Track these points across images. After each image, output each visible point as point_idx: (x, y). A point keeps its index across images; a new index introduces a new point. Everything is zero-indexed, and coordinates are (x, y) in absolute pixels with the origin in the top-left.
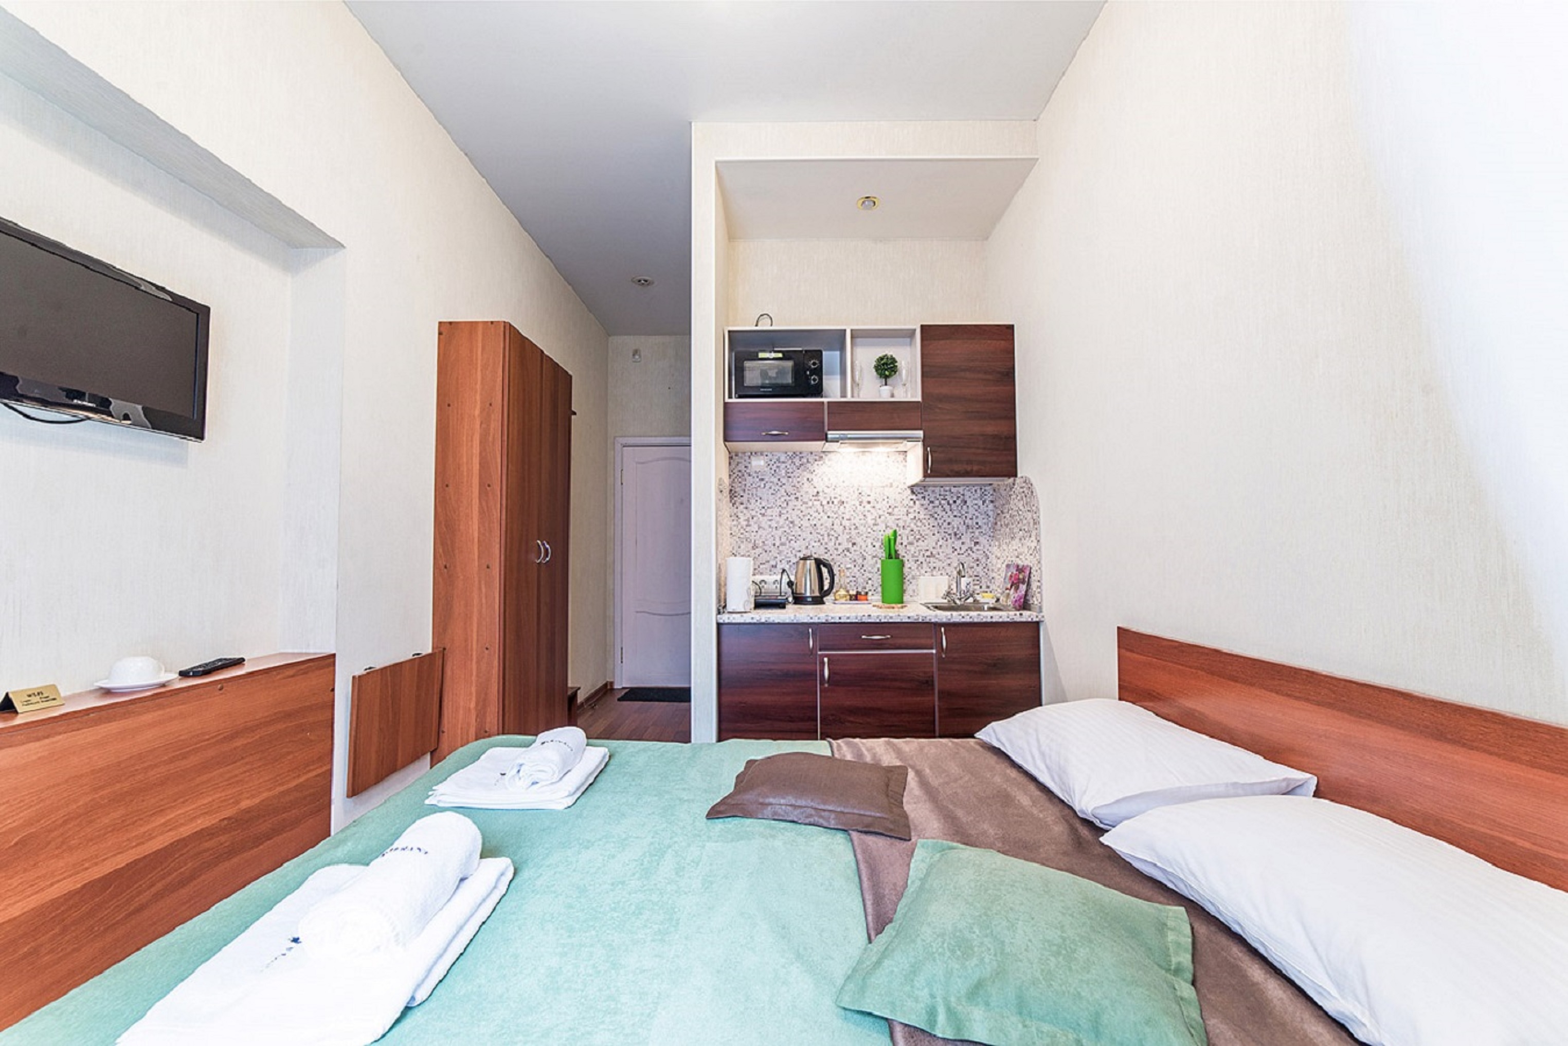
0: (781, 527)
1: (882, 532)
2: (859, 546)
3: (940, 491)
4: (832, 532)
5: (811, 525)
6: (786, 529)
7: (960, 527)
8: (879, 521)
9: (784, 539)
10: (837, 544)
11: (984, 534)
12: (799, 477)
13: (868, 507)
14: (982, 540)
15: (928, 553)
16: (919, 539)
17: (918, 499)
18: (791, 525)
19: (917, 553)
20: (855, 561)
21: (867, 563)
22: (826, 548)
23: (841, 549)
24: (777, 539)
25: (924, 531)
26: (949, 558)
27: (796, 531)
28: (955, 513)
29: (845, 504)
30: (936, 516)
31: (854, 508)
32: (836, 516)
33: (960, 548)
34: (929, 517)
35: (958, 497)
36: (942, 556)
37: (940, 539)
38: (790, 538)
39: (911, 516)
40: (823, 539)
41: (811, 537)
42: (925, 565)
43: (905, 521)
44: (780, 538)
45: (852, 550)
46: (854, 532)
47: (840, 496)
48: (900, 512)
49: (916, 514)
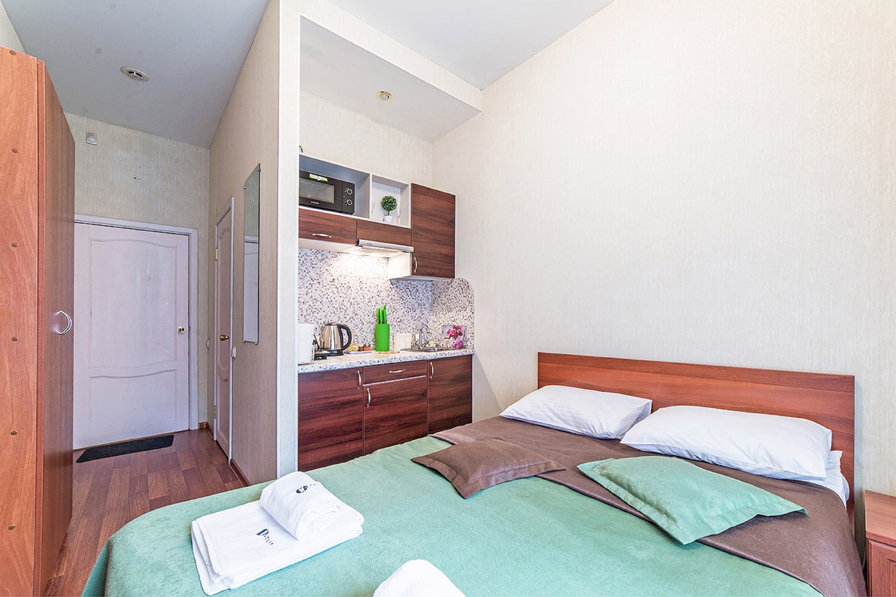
0: (307, 302)
1: (374, 307)
2: (360, 316)
3: (405, 283)
4: (343, 307)
5: (329, 301)
6: (311, 303)
7: (415, 304)
8: (372, 300)
9: (309, 311)
10: (346, 314)
11: (426, 309)
12: (321, 268)
13: (366, 290)
14: (425, 312)
15: (399, 320)
16: (394, 312)
17: (394, 288)
18: (315, 301)
19: (393, 319)
20: (357, 325)
21: (365, 327)
22: (339, 317)
23: (348, 318)
24: (305, 311)
25: (397, 306)
26: (409, 323)
27: (318, 306)
28: (413, 297)
29: (352, 288)
30: (403, 298)
31: (357, 290)
32: (345, 296)
33: (415, 317)
34: (400, 298)
35: (415, 287)
36: (406, 322)
37: (405, 312)
38: (313, 310)
39: (390, 297)
40: (337, 311)
41: (328, 309)
42: (397, 327)
43: (387, 301)
44: (307, 310)
45: (355, 318)
46: (356, 307)
47: (349, 282)
48: (384, 294)
49: (393, 297)
